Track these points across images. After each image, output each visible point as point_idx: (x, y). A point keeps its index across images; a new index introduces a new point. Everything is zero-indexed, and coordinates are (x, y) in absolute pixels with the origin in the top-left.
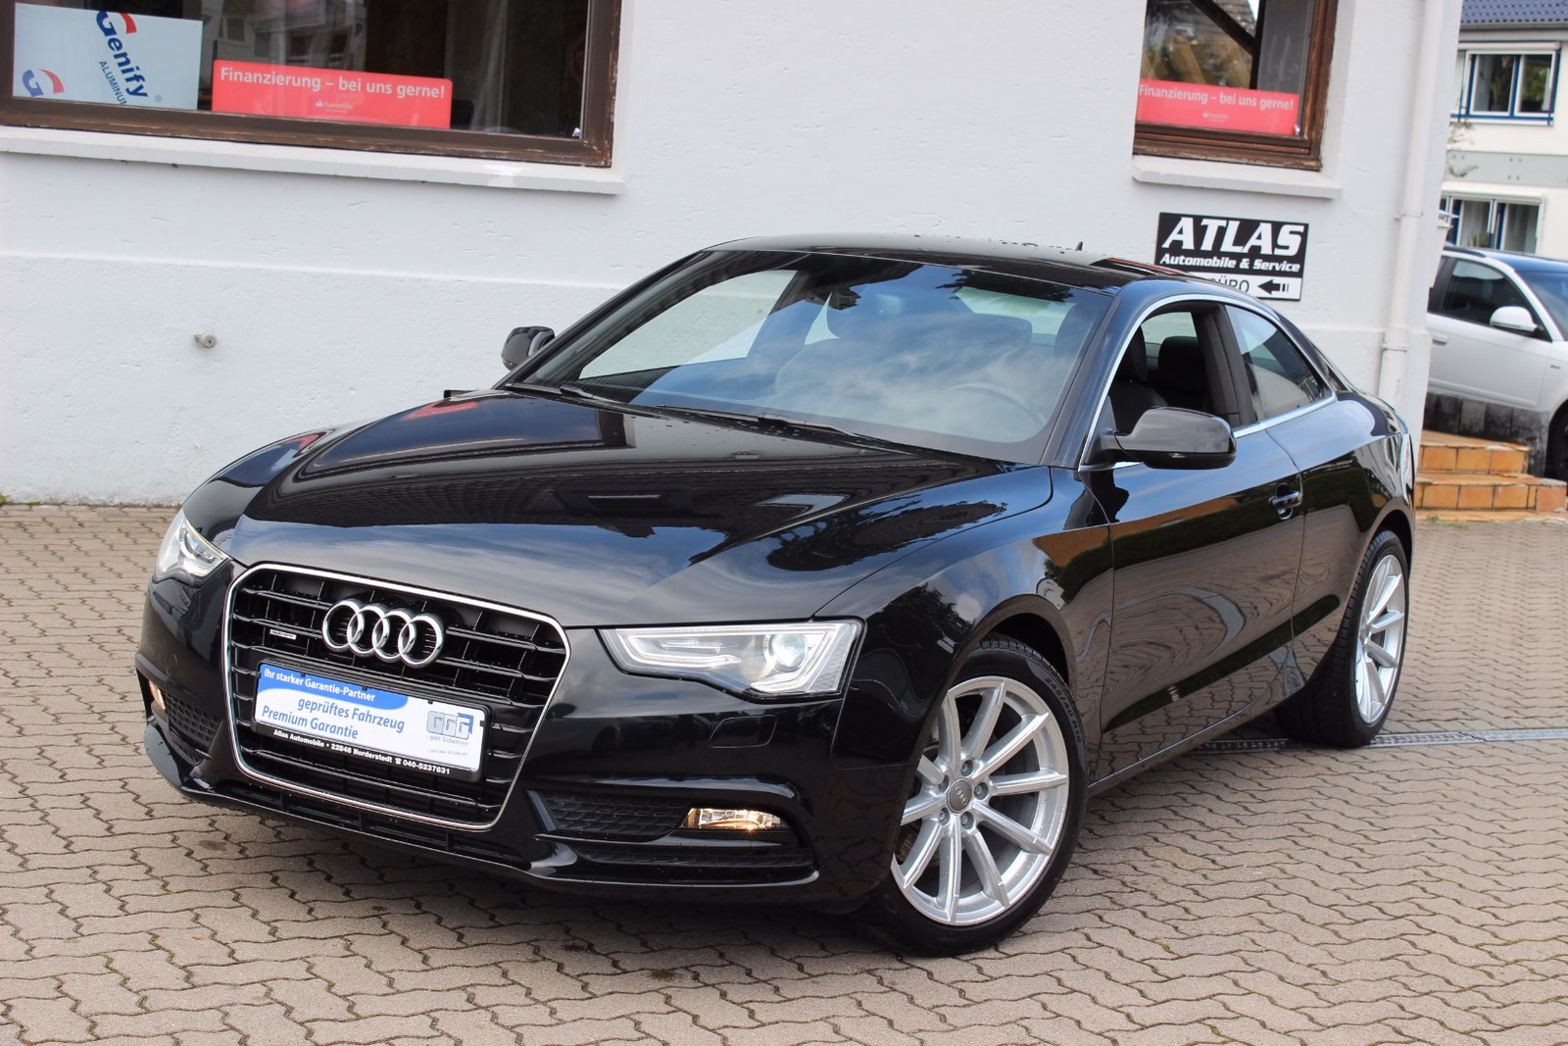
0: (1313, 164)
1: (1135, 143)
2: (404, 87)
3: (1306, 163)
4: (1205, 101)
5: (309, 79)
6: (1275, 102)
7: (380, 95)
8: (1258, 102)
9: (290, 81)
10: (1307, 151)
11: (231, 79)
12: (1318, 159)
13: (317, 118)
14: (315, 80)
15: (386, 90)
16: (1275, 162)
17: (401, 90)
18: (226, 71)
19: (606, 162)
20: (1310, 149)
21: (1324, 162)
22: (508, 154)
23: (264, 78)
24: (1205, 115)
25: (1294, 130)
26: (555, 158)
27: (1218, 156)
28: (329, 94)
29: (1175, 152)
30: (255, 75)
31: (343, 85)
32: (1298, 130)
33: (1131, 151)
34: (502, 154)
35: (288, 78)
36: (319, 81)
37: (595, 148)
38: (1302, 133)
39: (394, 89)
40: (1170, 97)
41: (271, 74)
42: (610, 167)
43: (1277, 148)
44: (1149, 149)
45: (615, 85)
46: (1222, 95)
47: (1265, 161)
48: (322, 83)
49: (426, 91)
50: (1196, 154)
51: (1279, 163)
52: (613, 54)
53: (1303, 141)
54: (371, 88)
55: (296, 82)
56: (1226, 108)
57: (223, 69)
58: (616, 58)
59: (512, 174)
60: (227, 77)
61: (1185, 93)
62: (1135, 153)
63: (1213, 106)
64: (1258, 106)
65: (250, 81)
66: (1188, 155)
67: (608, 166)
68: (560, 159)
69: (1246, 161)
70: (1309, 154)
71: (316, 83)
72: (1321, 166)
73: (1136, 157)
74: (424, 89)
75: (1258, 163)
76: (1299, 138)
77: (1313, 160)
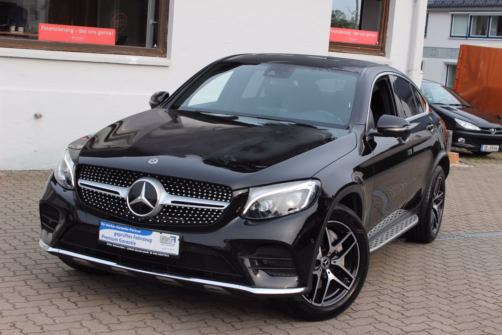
0: (383, 54)
1: (329, 48)
2: (100, 32)
3: (380, 54)
4: (349, 34)
5: (69, 29)
6: (371, 34)
7: (93, 35)
8: (366, 34)
9: (64, 30)
10: (381, 50)
11: (44, 29)
12: (384, 52)
13: (73, 42)
14: (72, 29)
15: (94, 33)
16: (371, 54)
17: (99, 33)
18: (43, 27)
19: (165, 55)
20: (382, 49)
21: (386, 53)
22: (134, 53)
23: (55, 29)
24: (350, 39)
25: (377, 43)
26: (148, 54)
27: (354, 52)
28: (77, 34)
29: (341, 51)
30: (52, 28)
31: (81, 31)
32: (378, 43)
33: (328, 50)
34: (132, 53)
35: (63, 29)
36: (73, 30)
37: (161, 51)
38: (379, 44)
39: (97, 32)
40: (339, 33)
41: (58, 28)
42: (166, 57)
43: (372, 49)
44: (333, 50)
45: (167, 31)
46: (355, 32)
47: (368, 53)
48: (74, 31)
49: (107, 33)
50: (347, 51)
51: (372, 54)
52: (167, 21)
53: (380, 47)
54: (90, 32)
55: (66, 30)
56: (356, 36)
57: (42, 26)
58: (168, 22)
59: (136, 60)
60: (43, 29)
61: (344, 32)
62: (329, 51)
63: (352, 36)
64: (366, 36)
65: (51, 30)
66: (345, 51)
67: (165, 57)
68: (150, 55)
69: (362, 53)
70: (381, 51)
71: (72, 30)
72: (385, 55)
73: (329, 52)
74: (107, 32)
75: (366, 54)
76: (378, 46)
77: (382, 53)
